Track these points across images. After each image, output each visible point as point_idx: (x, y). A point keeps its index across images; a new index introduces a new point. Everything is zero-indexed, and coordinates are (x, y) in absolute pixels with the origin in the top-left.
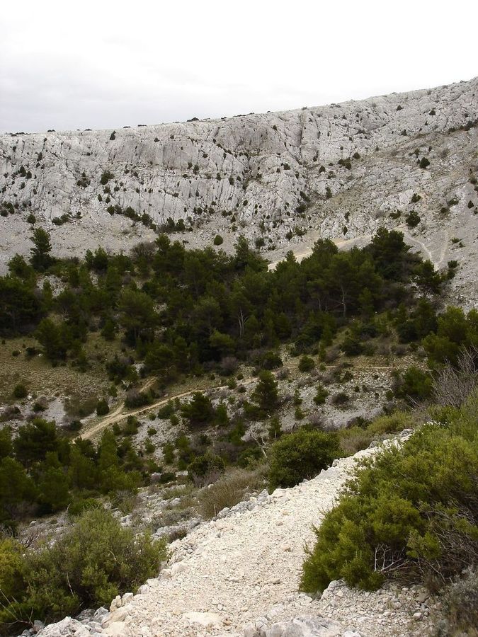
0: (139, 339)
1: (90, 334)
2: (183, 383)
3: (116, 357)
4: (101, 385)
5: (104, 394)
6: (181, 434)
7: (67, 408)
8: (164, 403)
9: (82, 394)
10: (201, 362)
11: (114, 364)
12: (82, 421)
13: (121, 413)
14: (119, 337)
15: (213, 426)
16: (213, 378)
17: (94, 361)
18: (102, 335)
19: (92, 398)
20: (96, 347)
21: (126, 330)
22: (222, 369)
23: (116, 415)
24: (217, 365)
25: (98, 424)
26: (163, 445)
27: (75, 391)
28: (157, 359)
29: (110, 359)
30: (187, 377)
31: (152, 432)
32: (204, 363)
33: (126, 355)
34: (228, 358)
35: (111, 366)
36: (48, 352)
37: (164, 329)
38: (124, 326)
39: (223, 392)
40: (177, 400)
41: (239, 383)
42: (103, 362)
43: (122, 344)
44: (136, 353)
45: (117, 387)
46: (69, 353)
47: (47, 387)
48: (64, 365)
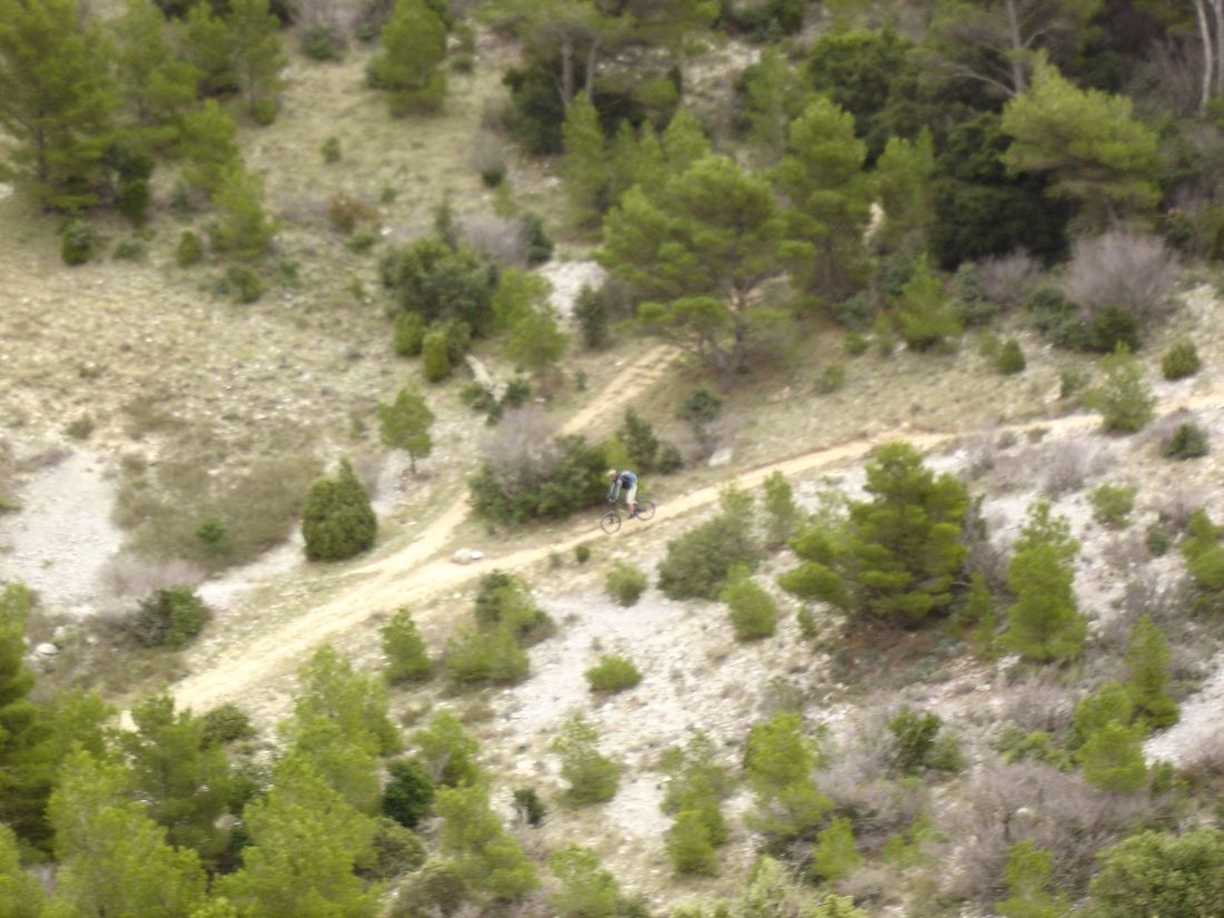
0: (581, 113)
1: (298, 73)
2: (829, 386)
3: (443, 218)
4: (350, 383)
5: (358, 432)
6: (788, 700)
7: (133, 512)
8: (705, 507)
9: (229, 433)
10: (950, 265)
11: (427, 257)
12: (215, 593)
13: (445, 553)
14: (475, 100)
15: (987, 657)
16: (1012, 364)
17: (312, 240)
18: (375, 81)
19: (287, 457)
20: (331, 154)
21: (514, 58)
22: (1073, 307)
23: (417, 566)
24: (1046, 283)
25: (299, 612)
26: (671, 760)
27: (190, 410)
28: (677, 234)
29: (404, 230)
30: (857, 350)
31: (613, 680)
32: (966, 267)
33: (505, 209)
34: (1109, 242)
35: (408, 273)
36: (42, 176)
37: (741, 56)
38: (507, 32)
39: (1068, 451)
40: (779, 492)
41: (1169, 399)
42: (363, 246)
43: (490, 138)
44: (563, 199)
45: (434, 399)
46: (164, 182)
47: (24, 383)
48: (129, 254)
